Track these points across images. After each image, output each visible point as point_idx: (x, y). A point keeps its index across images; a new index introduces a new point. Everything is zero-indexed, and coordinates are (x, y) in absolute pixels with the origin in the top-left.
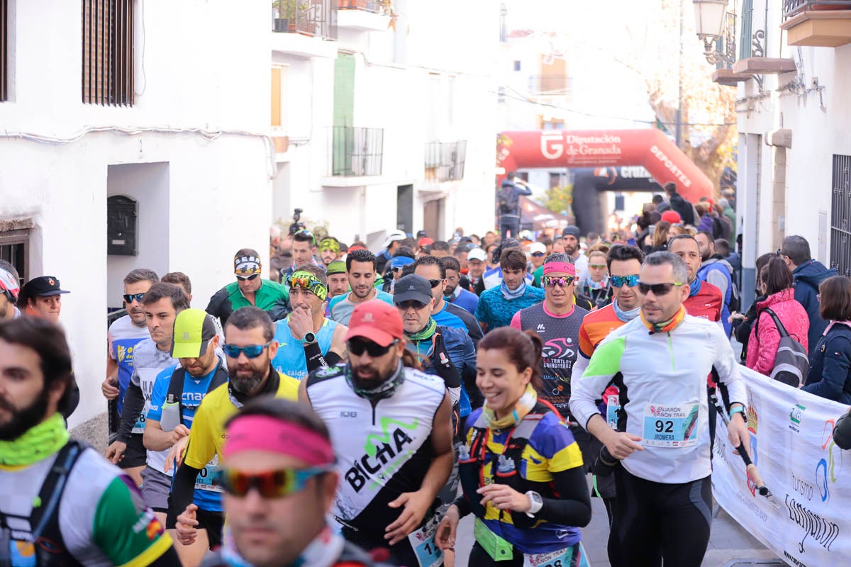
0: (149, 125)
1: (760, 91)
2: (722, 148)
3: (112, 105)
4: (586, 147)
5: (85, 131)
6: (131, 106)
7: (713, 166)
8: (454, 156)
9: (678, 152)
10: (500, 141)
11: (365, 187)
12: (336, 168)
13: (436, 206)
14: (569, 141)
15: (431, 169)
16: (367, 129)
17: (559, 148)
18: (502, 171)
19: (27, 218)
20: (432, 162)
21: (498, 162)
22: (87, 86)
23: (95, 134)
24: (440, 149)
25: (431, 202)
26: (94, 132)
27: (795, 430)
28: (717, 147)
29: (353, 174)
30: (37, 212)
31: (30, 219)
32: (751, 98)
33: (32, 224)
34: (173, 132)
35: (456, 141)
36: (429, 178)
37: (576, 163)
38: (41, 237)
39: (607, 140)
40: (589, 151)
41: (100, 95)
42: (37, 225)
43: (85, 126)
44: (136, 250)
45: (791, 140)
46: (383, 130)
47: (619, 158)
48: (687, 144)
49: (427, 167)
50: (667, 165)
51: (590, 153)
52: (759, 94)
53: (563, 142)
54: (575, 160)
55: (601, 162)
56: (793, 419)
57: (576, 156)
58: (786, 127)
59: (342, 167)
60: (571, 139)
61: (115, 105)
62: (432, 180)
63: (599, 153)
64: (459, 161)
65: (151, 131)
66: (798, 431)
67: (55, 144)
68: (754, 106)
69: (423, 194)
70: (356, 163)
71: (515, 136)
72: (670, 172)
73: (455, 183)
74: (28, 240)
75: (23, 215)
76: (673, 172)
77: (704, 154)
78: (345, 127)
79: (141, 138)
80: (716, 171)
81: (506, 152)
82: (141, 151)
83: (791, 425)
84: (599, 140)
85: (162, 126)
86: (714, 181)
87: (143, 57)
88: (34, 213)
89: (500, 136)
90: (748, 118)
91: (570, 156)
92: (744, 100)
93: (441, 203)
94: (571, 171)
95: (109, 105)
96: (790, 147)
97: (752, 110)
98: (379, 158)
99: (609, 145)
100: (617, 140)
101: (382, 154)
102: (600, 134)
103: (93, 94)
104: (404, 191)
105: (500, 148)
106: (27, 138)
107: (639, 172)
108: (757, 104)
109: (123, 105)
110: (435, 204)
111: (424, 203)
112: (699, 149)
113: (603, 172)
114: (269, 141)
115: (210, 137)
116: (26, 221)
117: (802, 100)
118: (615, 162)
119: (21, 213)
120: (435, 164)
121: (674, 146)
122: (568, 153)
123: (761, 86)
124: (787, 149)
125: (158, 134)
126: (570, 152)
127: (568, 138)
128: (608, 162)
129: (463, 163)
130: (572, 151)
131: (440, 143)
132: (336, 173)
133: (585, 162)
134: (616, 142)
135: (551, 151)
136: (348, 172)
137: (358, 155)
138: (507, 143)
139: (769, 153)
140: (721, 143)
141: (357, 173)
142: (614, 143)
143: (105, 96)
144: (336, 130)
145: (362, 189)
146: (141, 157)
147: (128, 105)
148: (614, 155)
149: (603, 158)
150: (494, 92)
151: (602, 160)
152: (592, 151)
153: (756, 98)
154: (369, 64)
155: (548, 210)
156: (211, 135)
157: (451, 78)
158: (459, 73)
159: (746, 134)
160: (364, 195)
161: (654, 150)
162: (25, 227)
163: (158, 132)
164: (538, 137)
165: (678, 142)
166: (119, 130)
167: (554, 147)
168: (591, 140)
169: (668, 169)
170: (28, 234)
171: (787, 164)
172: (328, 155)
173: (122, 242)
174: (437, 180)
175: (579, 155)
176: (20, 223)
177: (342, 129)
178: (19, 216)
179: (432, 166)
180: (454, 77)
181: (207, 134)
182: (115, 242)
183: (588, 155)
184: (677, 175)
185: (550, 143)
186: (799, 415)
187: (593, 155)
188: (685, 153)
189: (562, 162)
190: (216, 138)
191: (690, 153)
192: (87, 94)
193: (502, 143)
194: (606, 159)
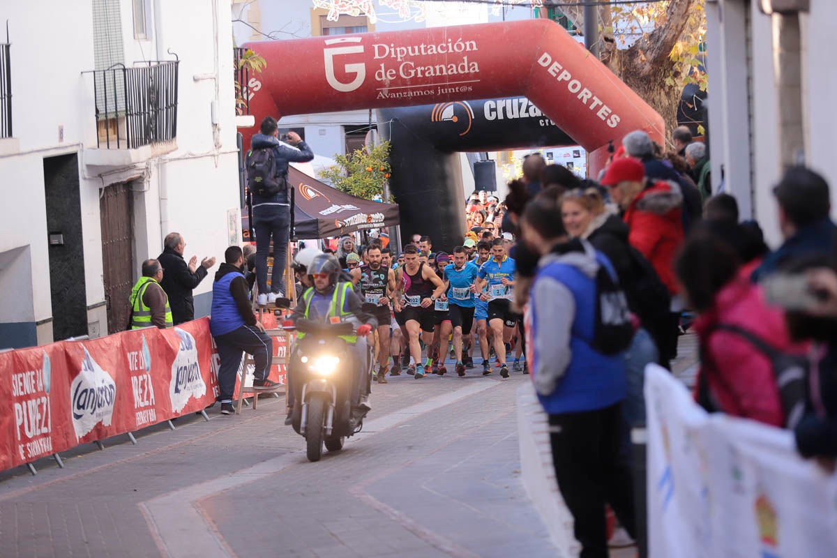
2: (679, 47)
4: (412, 64)
7: (662, 85)
8: (153, 94)
9: (594, 62)
10: (241, 62)
13: (125, 193)
14: (377, 57)
15: (107, 123)
17: (360, 69)
18: (249, 121)
20: (110, 109)
21: (241, 102)
24: (126, 79)
25: (113, 186)
28: (668, 46)
35: (153, 64)
36: (107, 140)
37: (394, 96)
39: (452, 47)
40: (418, 71)
46: (8, 46)
47: (477, 81)
48: (607, 45)
49: (101, 118)
50: (570, 88)
51: (420, 75)
53: (366, 57)
54: (390, 91)
55: (441, 92)
57: (392, 83)
60: (382, 51)
62: (113, 145)
63: (439, 74)
64: (164, 102)
69: (99, 172)
71: (274, 52)
72: (579, 102)
73: (161, 147)
76: (585, 102)
77: (644, 61)
80: (667, 94)
81: (256, 85)
84: (434, 50)
86: (666, 113)
89: (239, 52)
91: (381, 84)
93: (135, 188)
94: (385, 117)
99: (455, 59)
100: (471, 46)
102: (437, 36)
104: (58, 168)
105: (241, 75)
107: (517, 107)
110: (122, 191)
111: (101, 190)
112: (632, 52)
113: (448, 112)
118: (470, 89)
120: (116, 112)
121: (587, 52)
122: (378, 79)
126: (380, 75)
127: (376, 48)
129: (174, 107)
130: (386, 76)
131: (124, 70)
133: (411, 94)
134: (469, 50)
135: (346, 78)
138: (257, 64)
139: (768, 31)
140: (675, 39)
142: (465, 53)
148: (467, 76)
149: (446, 83)
151: (444, 87)
152: (423, 72)
155: (346, 194)
161: (544, 60)
164: (316, 50)
165: (589, 45)
167: (349, 68)
168: (420, 50)
169: (574, 95)
174: (123, 144)
175: (398, 80)
179: (110, 117)
183: (415, 80)
184: (592, 107)
185: (339, 61)
187: (425, 80)
188: (606, 62)
189: (366, 97)
191: (614, 62)
193: (247, 63)
194: (451, 86)
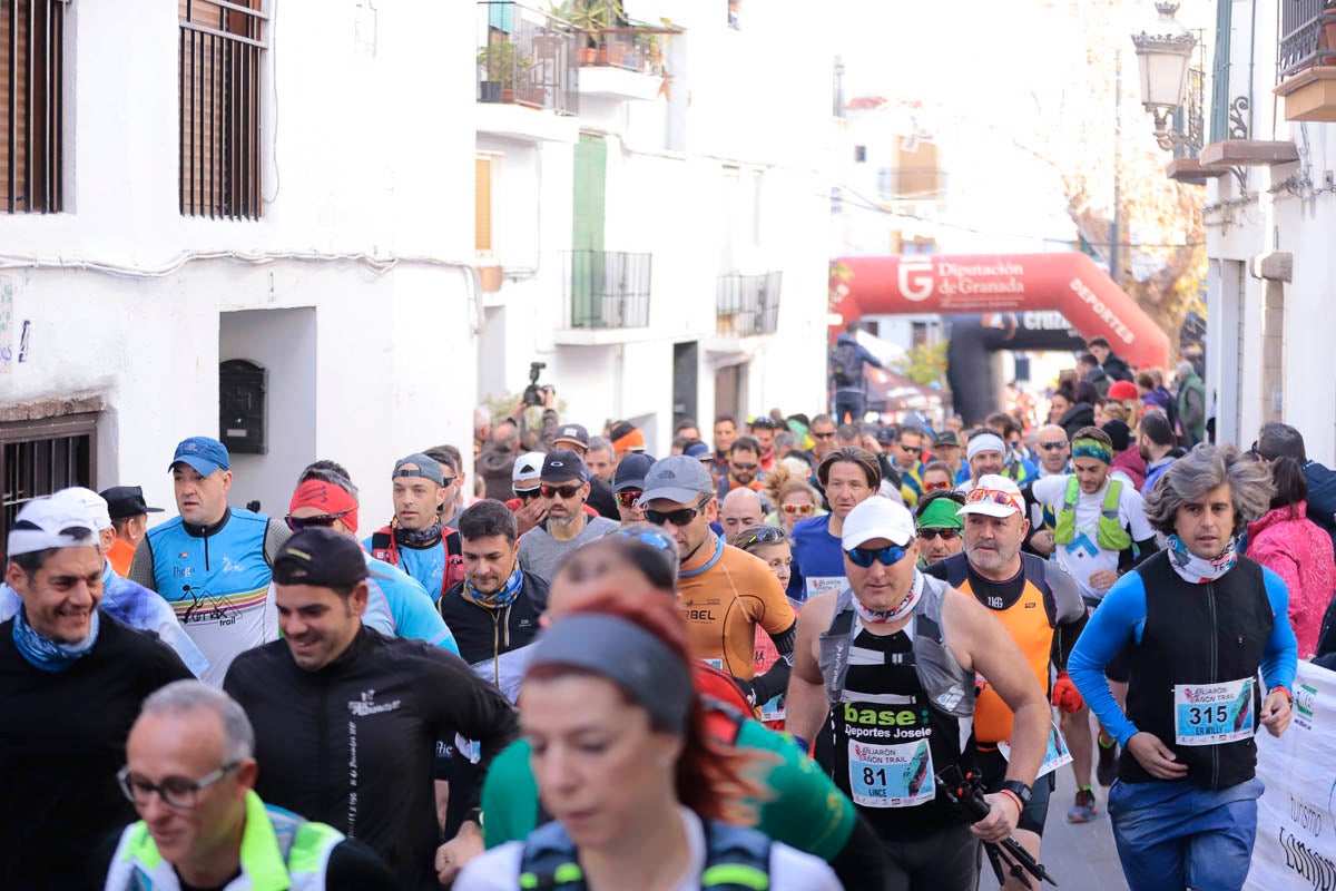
0: (285, 250)
1: (1242, 193)
2: (1183, 283)
3: (226, 217)
5: (184, 258)
6: (256, 219)
7: (1169, 311)
8: (762, 296)
9: (1114, 288)
10: (834, 272)
11: (622, 345)
12: (577, 315)
13: (733, 375)
14: (942, 273)
15: (726, 317)
16: (625, 254)
17: (927, 284)
18: (837, 320)
19: (93, 395)
20: (728, 306)
21: (832, 306)
22: (187, 187)
23: (201, 263)
24: (741, 285)
25: (725, 369)
26: (198, 259)
27: (1304, 726)
28: (1174, 280)
29: (605, 326)
30: (109, 385)
31: (98, 397)
32: (1228, 204)
33: (101, 404)
34: (322, 261)
35: (764, 272)
36: (724, 331)
37: (955, 306)
38: (116, 425)
39: (1003, 270)
40: (975, 287)
41: (207, 202)
42: (109, 406)
43: (184, 251)
44: (265, 445)
45: (1290, 269)
46: (651, 255)
47: (1021, 298)
48: (1127, 276)
49: (720, 313)
50: (1096, 309)
51: (976, 291)
52: (1240, 196)
53: (933, 274)
54: (953, 302)
55: (992, 305)
56: (1301, 709)
57: (953, 295)
58: (1283, 249)
59: (587, 313)
60: (946, 269)
61: (231, 218)
62: (728, 335)
63: (991, 291)
64: (770, 303)
65: (288, 258)
66: (1309, 728)
67: (138, 279)
68: (1233, 217)
69: (714, 356)
70: (608, 308)
71: (860, 265)
72: (1102, 321)
73: (764, 339)
74: (95, 430)
75: (88, 390)
76: (1107, 321)
77: (1155, 291)
78: (591, 251)
79: (272, 270)
80: (1173, 319)
81: (843, 290)
82: (272, 290)
83: (1300, 719)
84: (989, 271)
85: (303, 249)
86: (1170, 333)
87: (275, 142)
88: (105, 388)
89: (834, 265)
90: (1224, 234)
91: (943, 296)
92: (1217, 207)
93: (742, 369)
94: (945, 320)
95: (222, 218)
96: (1289, 281)
97: (1230, 222)
98: (644, 300)
99: (1004, 279)
100: (1018, 269)
101: (649, 294)
102: (990, 261)
103: (197, 201)
104: (684, 352)
105: (833, 283)
106: (96, 270)
107: (1051, 320)
108: (1237, 213)
109: (243, 217)
110: (732, 372)
111: (716, 371)
112: (1146, 283)
113: (996, 320)
114: (473, 274)
115: (380, 268)
116: (92, 399)
117: (1308, 205)
118: (1015, 304)
119: (85, 387)
120: (732, 309)
121: (1110, 281)
122: (941, 291)
123: (1243, 185)
124: (1285, 284)
125: (300, 264)
126: (944, 289)
127: (942, 266)
128: (1005, 304)
129: (776, 306)
130: (947, 288)
131: (741, 276)
132: (577, 322)
133: (967, 306)
134: (1016, 273)
135: (914, 288)
136: (596, 321)
137: (612, 296)
138: (845, 275)
139: (1257, 291)
140: (1180, 275)
141: (609, 324)
142: (1014, 275)
143: (216, 203)
144: (578, 254)
145: (618, 347)
146: (272, 300)
147: (252, 218)
148: (1014, 294)
149: (998, 298)
150: (824, 196)
151: (994, 301)
152: (978, 288)
153: (1236, 204)
154: (627, 152)
155: (909, 380)
156: (381, 265)
157: (758, 174)
158: (770, 166)
159: (1221, 261)
160: (621, 357)
161: (1076, 285)
162: (90, 410)
163: (299, 259)
164: (893, 266)
165: (1113, 273)
166: (238, 258)
167: (919, 281)
168: (977, 270)
169: (1097, 315)
170: (96, 420)
171: (1285, 306)
172: (564, 295)
173: (242, 433)
174: (736, 335)
175: (959, 294)
176: (83, 403)
177: (587, 255)
178: (81, 391)
179: (728, 313)
180: (761, 172)
181: (377, 265)
182: (232, 433)
183: (971, 294)
184: (1112, 325)
185: (912, 275)
186: (1308, 703)
187: (980, 294)
188: (1125, 290)
189: (931, 305)
190: (389, 270)
191: (1132, 290)
192: (187, 200)
193: (838, 275)
194: (1000, 301)
